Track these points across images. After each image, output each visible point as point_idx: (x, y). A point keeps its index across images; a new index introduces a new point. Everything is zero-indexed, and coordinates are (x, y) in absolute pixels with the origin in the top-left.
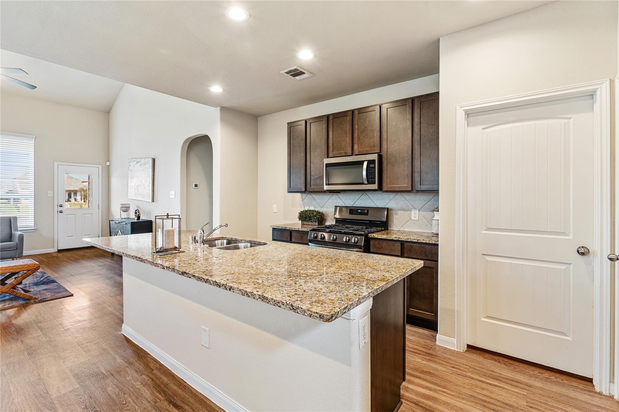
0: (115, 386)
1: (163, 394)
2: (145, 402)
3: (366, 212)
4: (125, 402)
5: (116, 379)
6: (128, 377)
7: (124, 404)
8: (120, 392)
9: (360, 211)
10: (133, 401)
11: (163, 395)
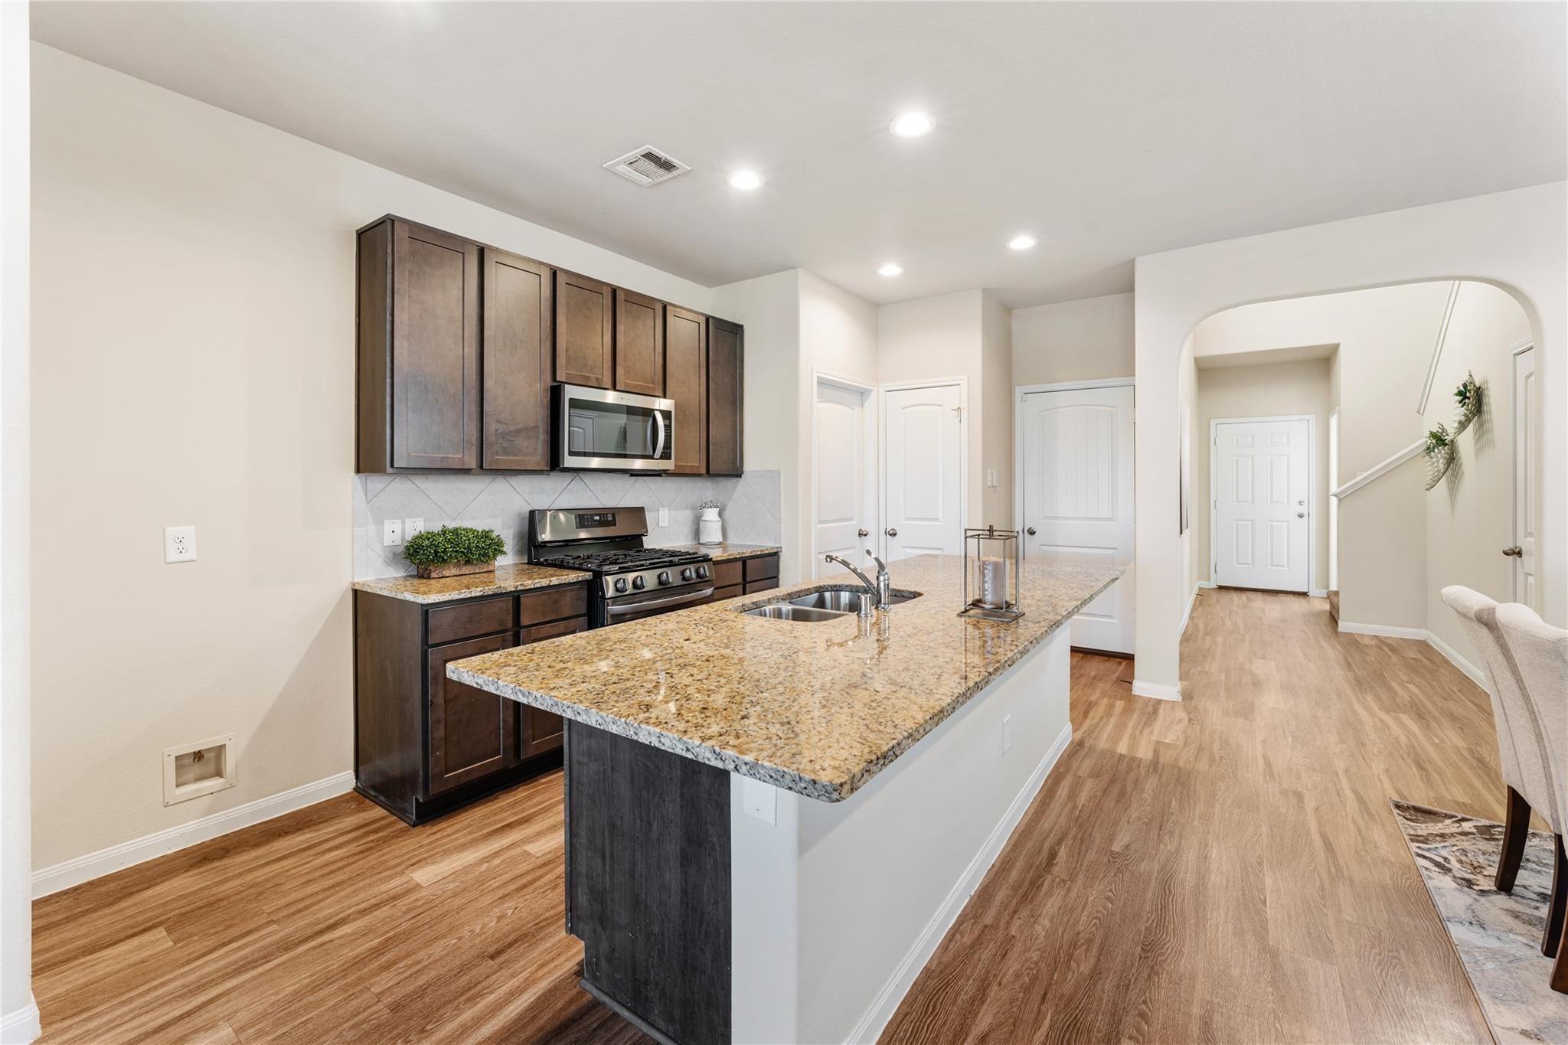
0: (1072, 963)
1: (1039, 883)
2: (1073, 895)
3: (610, 519)
4: (1094, 921)
5: (1052, 978)
6: (1032, 958)
7: (1100, 920)
8: (1079, 943)
9: (598, 518)
10: (1083, 911)
11: (1042, 879)
